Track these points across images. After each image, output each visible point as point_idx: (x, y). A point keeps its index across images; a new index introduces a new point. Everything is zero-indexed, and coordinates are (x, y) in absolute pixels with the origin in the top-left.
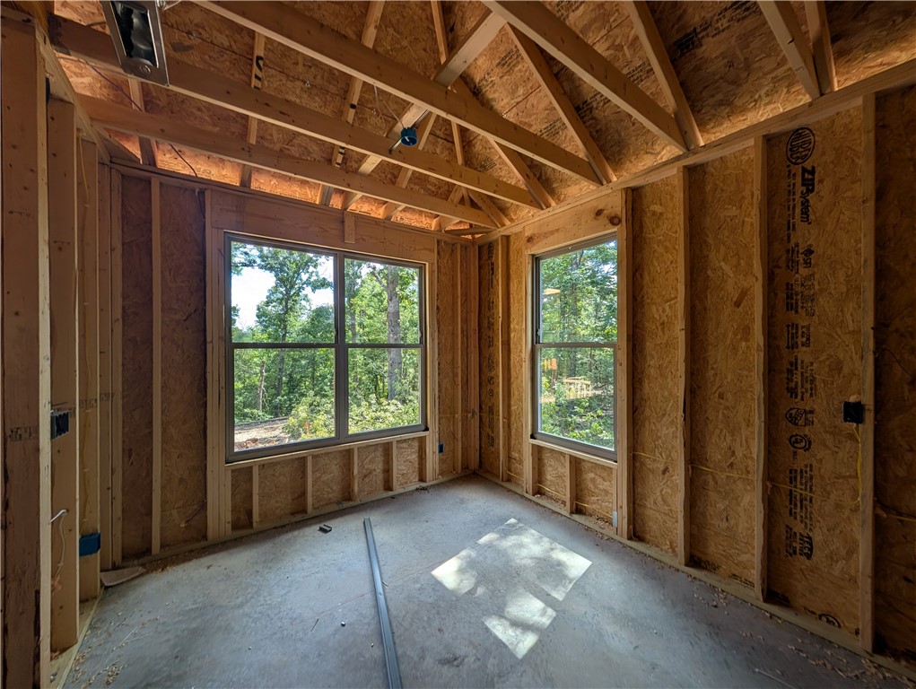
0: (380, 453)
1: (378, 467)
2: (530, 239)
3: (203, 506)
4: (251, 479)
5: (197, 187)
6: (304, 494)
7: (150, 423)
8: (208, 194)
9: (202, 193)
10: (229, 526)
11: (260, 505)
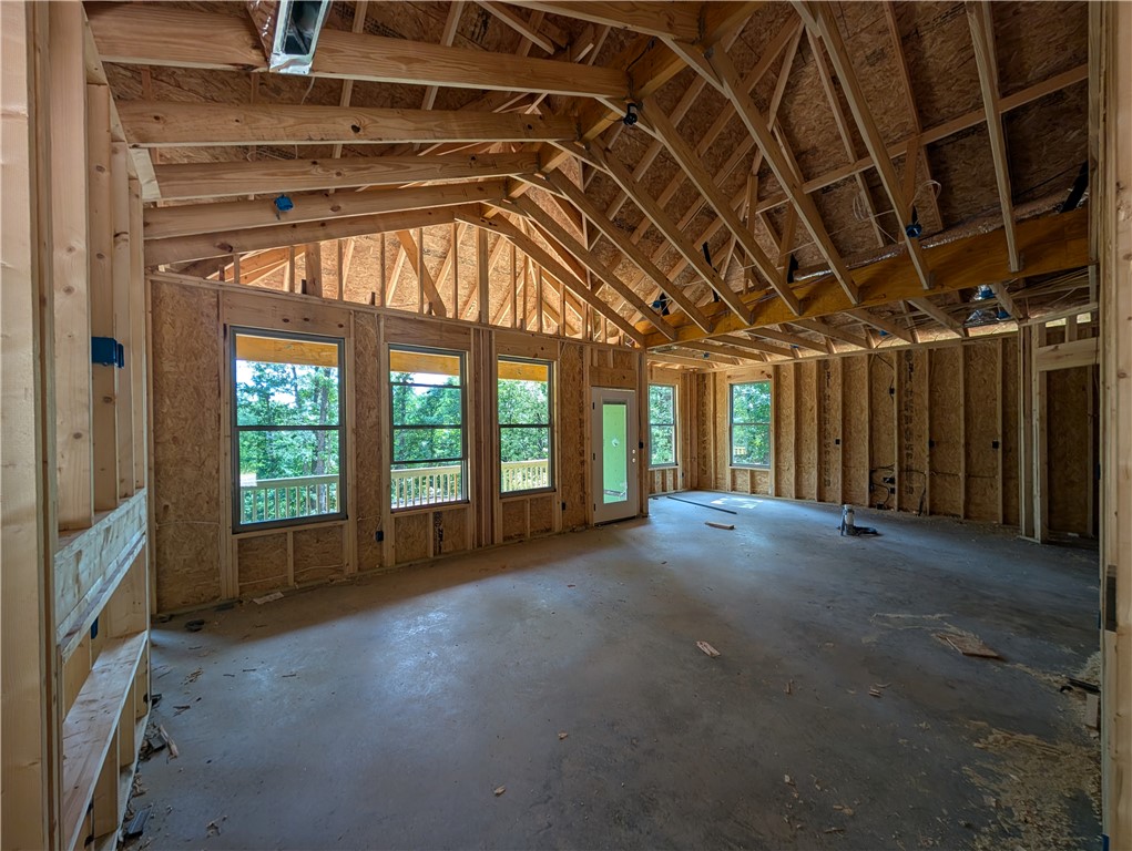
2: (729, 377)
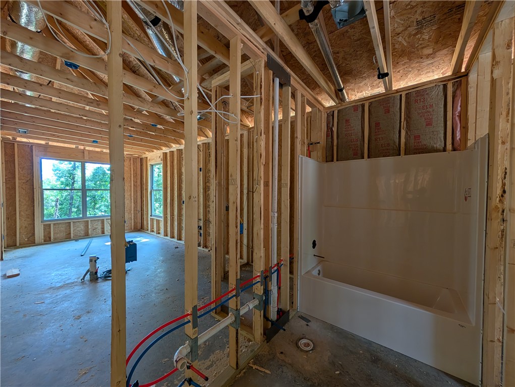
0: (100, 222)
1: (100, 227)
3: (34, 234)
4: (50, 228)
5: (30, 145)
6: (70, 234)
7: (15, 210)
8: (34, 147)
9: (32, 146)
10: (43, 240)
11: (54, 236)
